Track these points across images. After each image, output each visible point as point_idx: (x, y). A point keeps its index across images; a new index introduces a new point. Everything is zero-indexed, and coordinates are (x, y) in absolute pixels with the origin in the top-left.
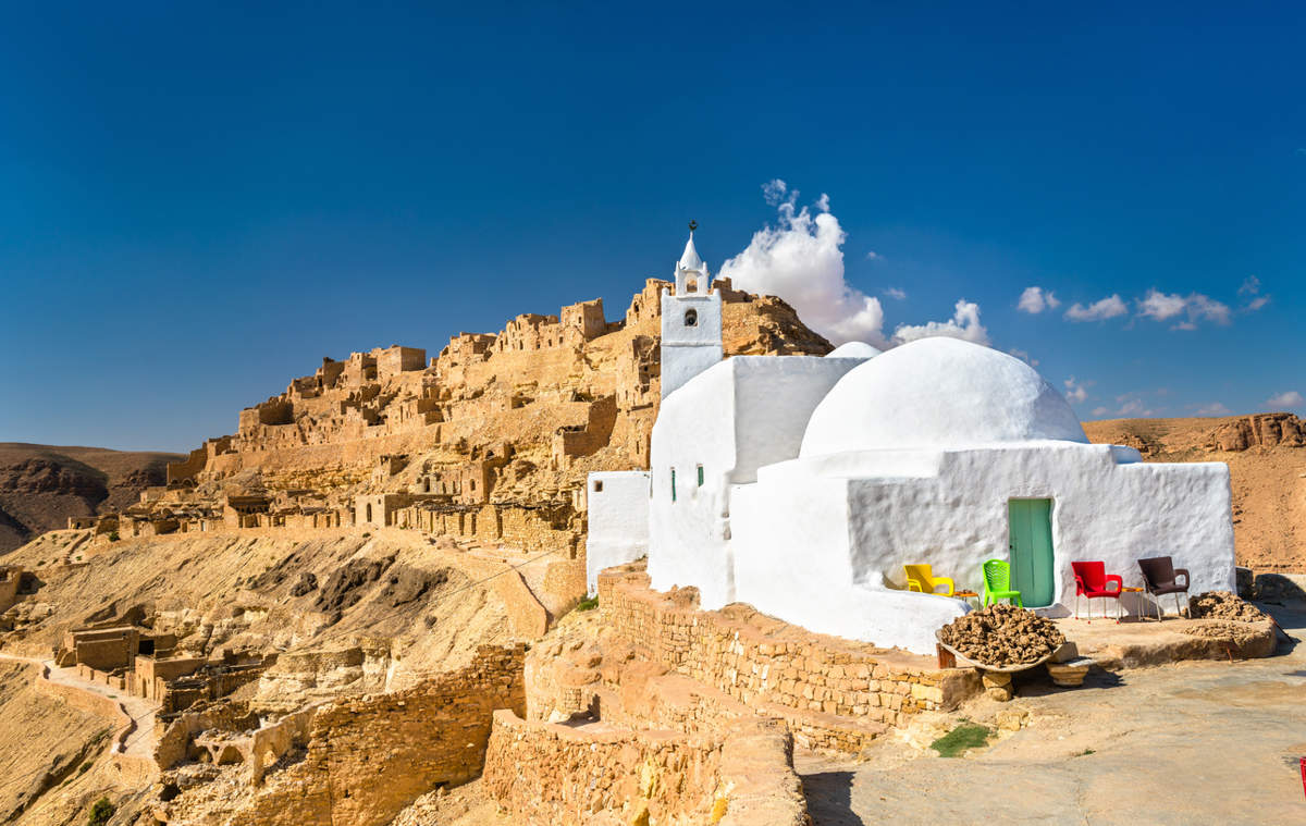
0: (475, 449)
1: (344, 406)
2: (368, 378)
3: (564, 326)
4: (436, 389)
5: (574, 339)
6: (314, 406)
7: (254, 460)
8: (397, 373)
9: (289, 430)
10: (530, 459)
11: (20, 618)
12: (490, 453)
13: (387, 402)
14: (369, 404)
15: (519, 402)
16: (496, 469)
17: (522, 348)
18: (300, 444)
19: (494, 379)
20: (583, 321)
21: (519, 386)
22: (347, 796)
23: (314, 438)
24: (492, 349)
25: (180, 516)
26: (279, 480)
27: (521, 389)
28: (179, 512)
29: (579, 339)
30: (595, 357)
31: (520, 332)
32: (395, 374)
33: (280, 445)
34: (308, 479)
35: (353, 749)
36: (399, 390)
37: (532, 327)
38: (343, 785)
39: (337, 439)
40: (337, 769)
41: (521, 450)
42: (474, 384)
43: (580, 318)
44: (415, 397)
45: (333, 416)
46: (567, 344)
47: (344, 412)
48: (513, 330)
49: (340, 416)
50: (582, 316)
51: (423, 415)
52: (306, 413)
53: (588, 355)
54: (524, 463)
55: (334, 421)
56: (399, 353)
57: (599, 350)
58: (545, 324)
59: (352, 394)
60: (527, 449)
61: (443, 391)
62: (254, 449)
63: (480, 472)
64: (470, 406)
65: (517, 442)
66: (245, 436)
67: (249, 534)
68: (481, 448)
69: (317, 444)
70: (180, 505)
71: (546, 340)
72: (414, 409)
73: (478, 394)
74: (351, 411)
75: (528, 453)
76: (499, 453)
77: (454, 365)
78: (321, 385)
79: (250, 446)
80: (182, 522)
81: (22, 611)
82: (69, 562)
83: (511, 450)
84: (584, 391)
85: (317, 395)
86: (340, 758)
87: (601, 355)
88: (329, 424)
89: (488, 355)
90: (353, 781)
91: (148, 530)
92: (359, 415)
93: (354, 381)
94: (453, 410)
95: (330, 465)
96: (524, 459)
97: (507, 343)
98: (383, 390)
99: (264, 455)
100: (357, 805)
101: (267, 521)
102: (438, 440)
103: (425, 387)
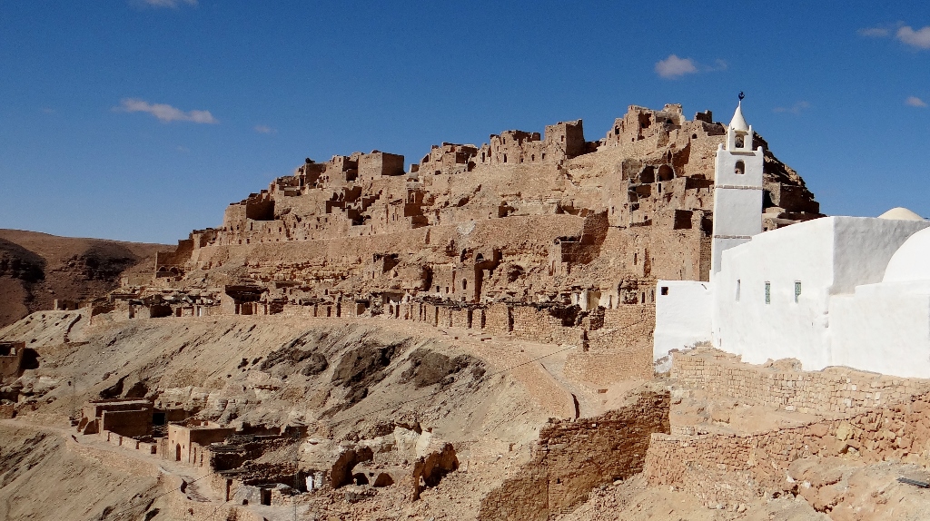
0: (464, 252)
1: (330, 205)
2: (348, 180)
3: (547, 143)
4: (420, 194)
5: (556, 155)
6: (298, 205)
7: (240, 252)
8: (378, 177)
9: (274, 225)
10: (518, 263)
11: (25, 390)
12: (480, 256)
13: (368, 203)
14: (352, 205)
15: (504, 211)
16: (485, 271)
17: (505, 161)
18: (285, 239)
19: (479, 189)
20: (565, 139)
21: (503, 196)
22: (559, 482)
23: (298, 234)
24: (474, 159)
25: (171, 302)
26: (264, 272)
27: (504, 199)
28: (169, 297)
29: (561, 156)
30: (576, 173)
31: (505, 146)
32: (376, 178)
33: (265, 239)
34: (292, 272)
35: (563, 452)
36: (380, 192)
37: (517, 142)
38: (557, 475)
39: (320, 236)
40: (553, 465)
41: (508, 254)
42: (459, 190)
43: (562, 137)
44: (400, 201)
45: (317, 215)
46: (549, 159)
47: (329, 211)
48: (498, 144)
49: (324, 215)
50: (565, 135)
51: (410, 218)
52: (288, 211)
53: (570, 172)
54: (513, 266)
55: (318, 219)
56: (381, 158)
57: (581, 167)
58: (529, 140)
59: (335, 195)
60: (513, 254)
61: (427, 196)
62: (240, 242)
63: (472, 274)
64: (459, 212)
65: (504, 248)
66: (232, 229)
67: (246, 320)
68: (471, 251)
69: (301, 240)
70: (172, 291)
71: (529, 155)
72: (401, 212)
73: (463, 202)
74: (336, 210)
75: (516, 257)
76: (489, 257)
77: (438, 173)
78: (302, 184)
79: (237, 239)
80: (174, 307)
81: (26, 383)
82: (68, 340)
83: (498, 255)
84: (568, 204)
85: (299, 194)
86: (555, 458)
87: (583, 172)
88: (314, 221)
89: (471, 166)
90: (564, 473)
91: (143, 313)
92: (345, 215)
93: (335, 183)
94: (441, 215)
95: (315, 259)
96: (513, 263)
97: (490, 155)
98: (363, 192)
99: (250, 248)
100: (566, 488)
101: (263, 309)
102: (428, 241)
103: (410, 191)
